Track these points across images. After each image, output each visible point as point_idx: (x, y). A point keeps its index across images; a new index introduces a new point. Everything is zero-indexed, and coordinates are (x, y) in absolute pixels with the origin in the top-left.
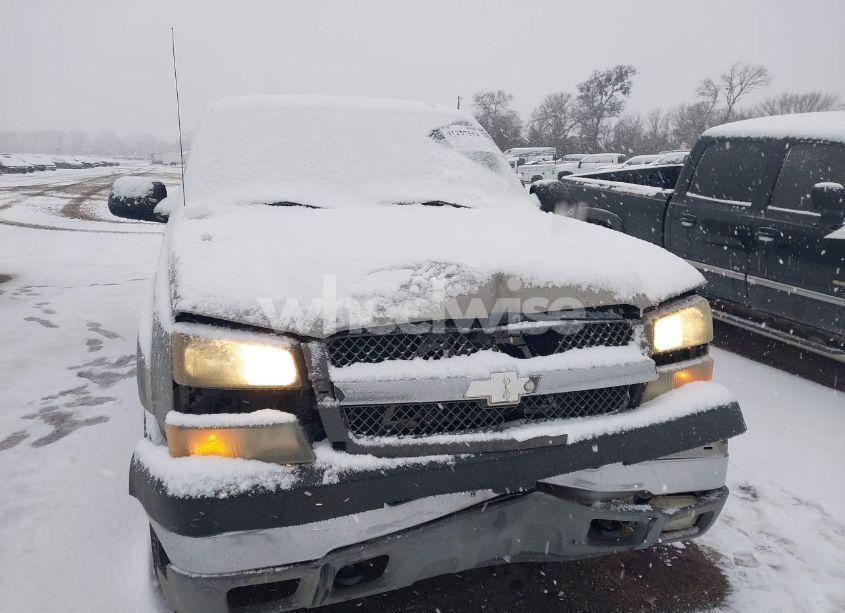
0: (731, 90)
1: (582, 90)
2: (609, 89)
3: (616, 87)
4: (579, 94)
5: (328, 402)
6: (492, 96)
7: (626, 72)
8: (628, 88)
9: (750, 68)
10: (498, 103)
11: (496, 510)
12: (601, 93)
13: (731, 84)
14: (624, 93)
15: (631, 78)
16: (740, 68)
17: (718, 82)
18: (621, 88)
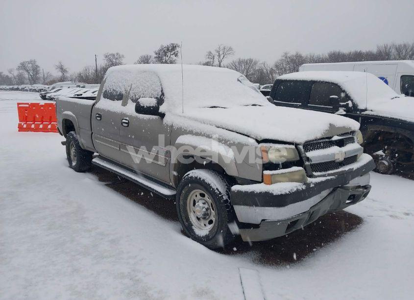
0: (219, 56)
1: (156, 54)
2: (169, 54)
3: (172, 53)
4: (155, 56)
5: (307, 163)
6: (114, 55)
7: (176, 46)
8: (177, 54)
9: (226, 47)
10: (116, 59)
11: (332, 196)
12: (165, 56)
13: (219, 53)
14: (176, 56)
15: (178, 49)
16: (222, 47)
17: (214, 53)
18: (174, 54)
